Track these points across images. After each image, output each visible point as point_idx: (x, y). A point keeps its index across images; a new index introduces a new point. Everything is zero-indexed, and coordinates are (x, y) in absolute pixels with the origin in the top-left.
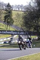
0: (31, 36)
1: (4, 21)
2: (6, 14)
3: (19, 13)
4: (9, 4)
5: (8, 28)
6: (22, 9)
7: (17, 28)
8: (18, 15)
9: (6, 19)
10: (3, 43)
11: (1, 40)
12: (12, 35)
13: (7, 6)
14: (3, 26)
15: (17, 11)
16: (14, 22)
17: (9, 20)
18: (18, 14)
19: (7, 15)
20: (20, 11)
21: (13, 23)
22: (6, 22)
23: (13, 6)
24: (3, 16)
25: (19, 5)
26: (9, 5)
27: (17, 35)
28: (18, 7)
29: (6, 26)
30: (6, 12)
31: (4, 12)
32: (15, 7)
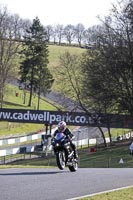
0: (111, 130)
1: (19, 77)
2: (27, 55)
4: (36, 22)
5: (35, 100)
6: (80, 38)
7: (65, 102)
8: (68, 59)
11: (11, 142)
12: (47, 125)
13: (32, 29)
14: (17, 95)
15: (63, 44)
16: (52, 81)
18: (68, 55)
19: (30, 57)
20: (74, 46)
21: (49, 87)
22: (28, 82)
23: (49, 28)
24: (17, 61)
25: (70, 27)
26: (36, 27)
28: (67, 31)
29: (28, 95)
30: (26, 47)
31: (21, 48)
32: (57, 31)
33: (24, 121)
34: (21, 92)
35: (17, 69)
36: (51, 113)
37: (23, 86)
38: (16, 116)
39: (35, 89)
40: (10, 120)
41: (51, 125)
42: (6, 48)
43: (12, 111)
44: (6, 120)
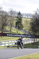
1: (15, 26)
2: (17, 20)
3: (27, 20)
4: (19, 12)
5: (19, 32)
9: (17, 25)
10: (14, 44)
11: (13, 42)
17: (19, 26)
21: (23, 28)
22: (17, 27)
23: (23, 14)
24: (15, 22)
26: (19, 14)
27: (25, 38)
28: (27, 15)
29: (17, 30)
30: (17, 19)
31: (16, 19)
32: (25, 15)
33: (16, 37)
34: (16, 30)
35: (15, 24)
36: (23, 35)
37: (16, 28)
39: (19, 29)
40: (13, 36)
41: (23, 38)
42: (12, 19)
43: (13, 34)
44: (12, 36)
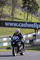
1: (22, 6)
9: (25, 3)
12: (35, 30)
14: (21, 14)
16: (39, 8)
17: (31, 5)
21: (37, 11)
22: (26, 8)
29: (26, 14)
33: (24, 28)
34: (23, 13)
36: (38, 23)
37: (24, 10)
38: (20, 25)
39: (30, 12)
40: (17, 27)
41: (38, 30)
43: (18, 23)
44: (15, 27)
